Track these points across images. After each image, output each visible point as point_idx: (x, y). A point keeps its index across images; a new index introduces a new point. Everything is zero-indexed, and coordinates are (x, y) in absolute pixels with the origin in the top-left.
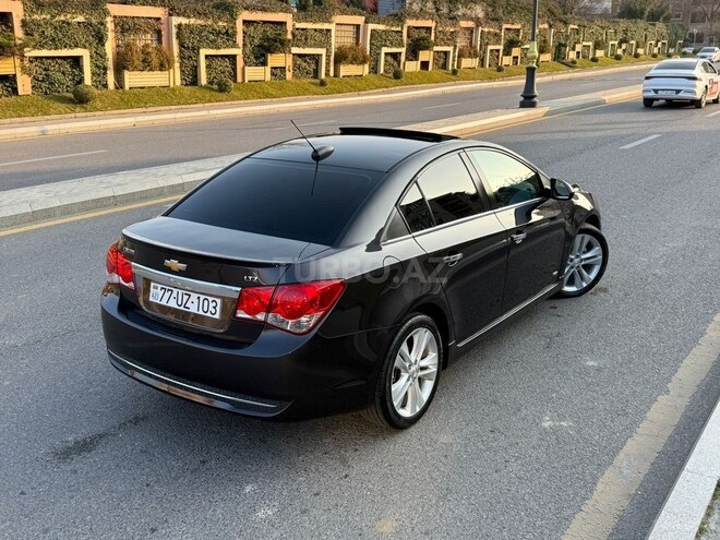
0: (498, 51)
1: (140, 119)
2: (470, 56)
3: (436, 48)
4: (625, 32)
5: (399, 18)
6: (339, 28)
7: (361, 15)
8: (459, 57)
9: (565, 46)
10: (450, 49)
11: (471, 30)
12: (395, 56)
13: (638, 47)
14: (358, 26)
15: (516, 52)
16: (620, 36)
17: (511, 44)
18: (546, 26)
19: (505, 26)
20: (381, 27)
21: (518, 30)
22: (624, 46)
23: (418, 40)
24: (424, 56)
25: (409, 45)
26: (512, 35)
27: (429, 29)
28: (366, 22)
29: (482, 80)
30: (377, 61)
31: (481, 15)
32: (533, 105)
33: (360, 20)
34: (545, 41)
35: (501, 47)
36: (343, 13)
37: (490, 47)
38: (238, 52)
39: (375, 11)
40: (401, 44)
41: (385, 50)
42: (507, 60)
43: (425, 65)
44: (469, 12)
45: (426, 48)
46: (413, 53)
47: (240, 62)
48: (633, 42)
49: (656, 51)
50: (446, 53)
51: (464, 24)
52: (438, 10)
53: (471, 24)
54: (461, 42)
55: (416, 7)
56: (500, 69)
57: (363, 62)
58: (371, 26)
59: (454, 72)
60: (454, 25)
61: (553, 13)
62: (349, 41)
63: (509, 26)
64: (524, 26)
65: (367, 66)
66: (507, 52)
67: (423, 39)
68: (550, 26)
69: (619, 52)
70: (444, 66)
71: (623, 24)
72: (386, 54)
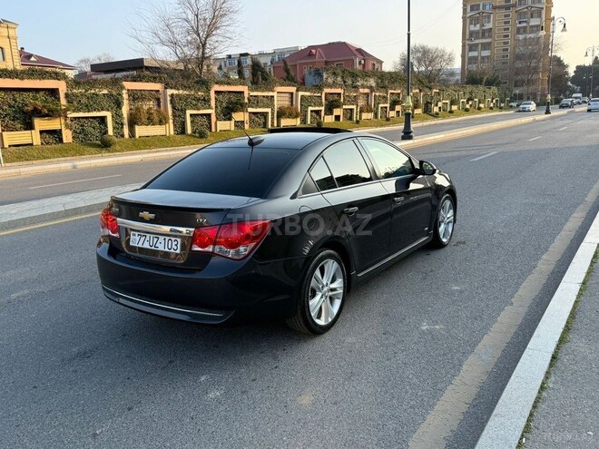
0: (386, 108)
1: (145, 156)
2: (368, 112)
3: (344, 107)
4: (471, 93)
5: (319, 88)
6: (280, 95)
7: (293, 86)
8: (360, 112)
9: (431, 103)
10: (354, 107)
11: (367, 94)
12: (318, 112)
13: (480, 102)
14: (292, 94)
15: (398, 108)
16: (467, 96)
17: (394, 103)
18: (417, 91)
19: (390, 91)
20: (307, 94)
21: (399, 94)
22: (470, 103)
23: (332, 101)
24: (337, 112)
25: (326, 105)
26: (395, 97)
27: (339, 94)
28: (297, 91)
29: (376, 127)
30: (305, 116)
31: (374, 85)
32: (410, 138)
33: (293, 89)
34: (417, 101)
35: (388, 105)
36: (282, 85)
37: (381, 105)
38: (212, 111)
39: (303, 83)
40: (321, 105)
41: (310, 108)
42: (392, 114)
43: (337, 118)
44: (365, 83)
45: (338, 107)
46: (329, 111)
47: (213, 118)
48: (476, 100)
49: (492, 105)
50: (352, 110)
51: (361, 90)
52: (345, 82)
53: (367, 91)
54: (361, 102)
55: (330, 81)
56: (388, 120)
57: (296, 117)
58: (300, 93)
59: (357, 122)
60: (356, 92)
61: (421, 82)
62: (286, 103)
63: (393, 91)
64: (402, 91)
65: (299, 119)
66: (392, 108)
67: (336, 101)
68: (420, 91)
69: (468, 106)
70: (351, 118)
71: (469, 88)
72: (312, 111)
